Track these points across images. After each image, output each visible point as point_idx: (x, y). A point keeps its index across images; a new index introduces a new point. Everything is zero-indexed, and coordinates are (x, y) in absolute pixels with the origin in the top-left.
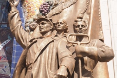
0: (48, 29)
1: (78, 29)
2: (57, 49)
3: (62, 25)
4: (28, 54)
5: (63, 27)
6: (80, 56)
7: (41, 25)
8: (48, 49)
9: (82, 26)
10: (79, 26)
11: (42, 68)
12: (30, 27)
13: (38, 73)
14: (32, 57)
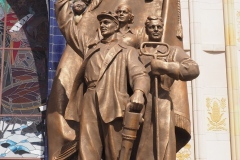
0: (112, 30)
1: (152, 30)
2: (127, 61)
3: (126, 15)
4: (88, 66)
5: (127, 17)
6: (157, 73)
7: (103, 24)
8: (115, 62)
9: (158, 27)
10: (154, 27)
11: (109, 87)
12: (74, 8)
13: (104, 94)
14: (96, 72)
